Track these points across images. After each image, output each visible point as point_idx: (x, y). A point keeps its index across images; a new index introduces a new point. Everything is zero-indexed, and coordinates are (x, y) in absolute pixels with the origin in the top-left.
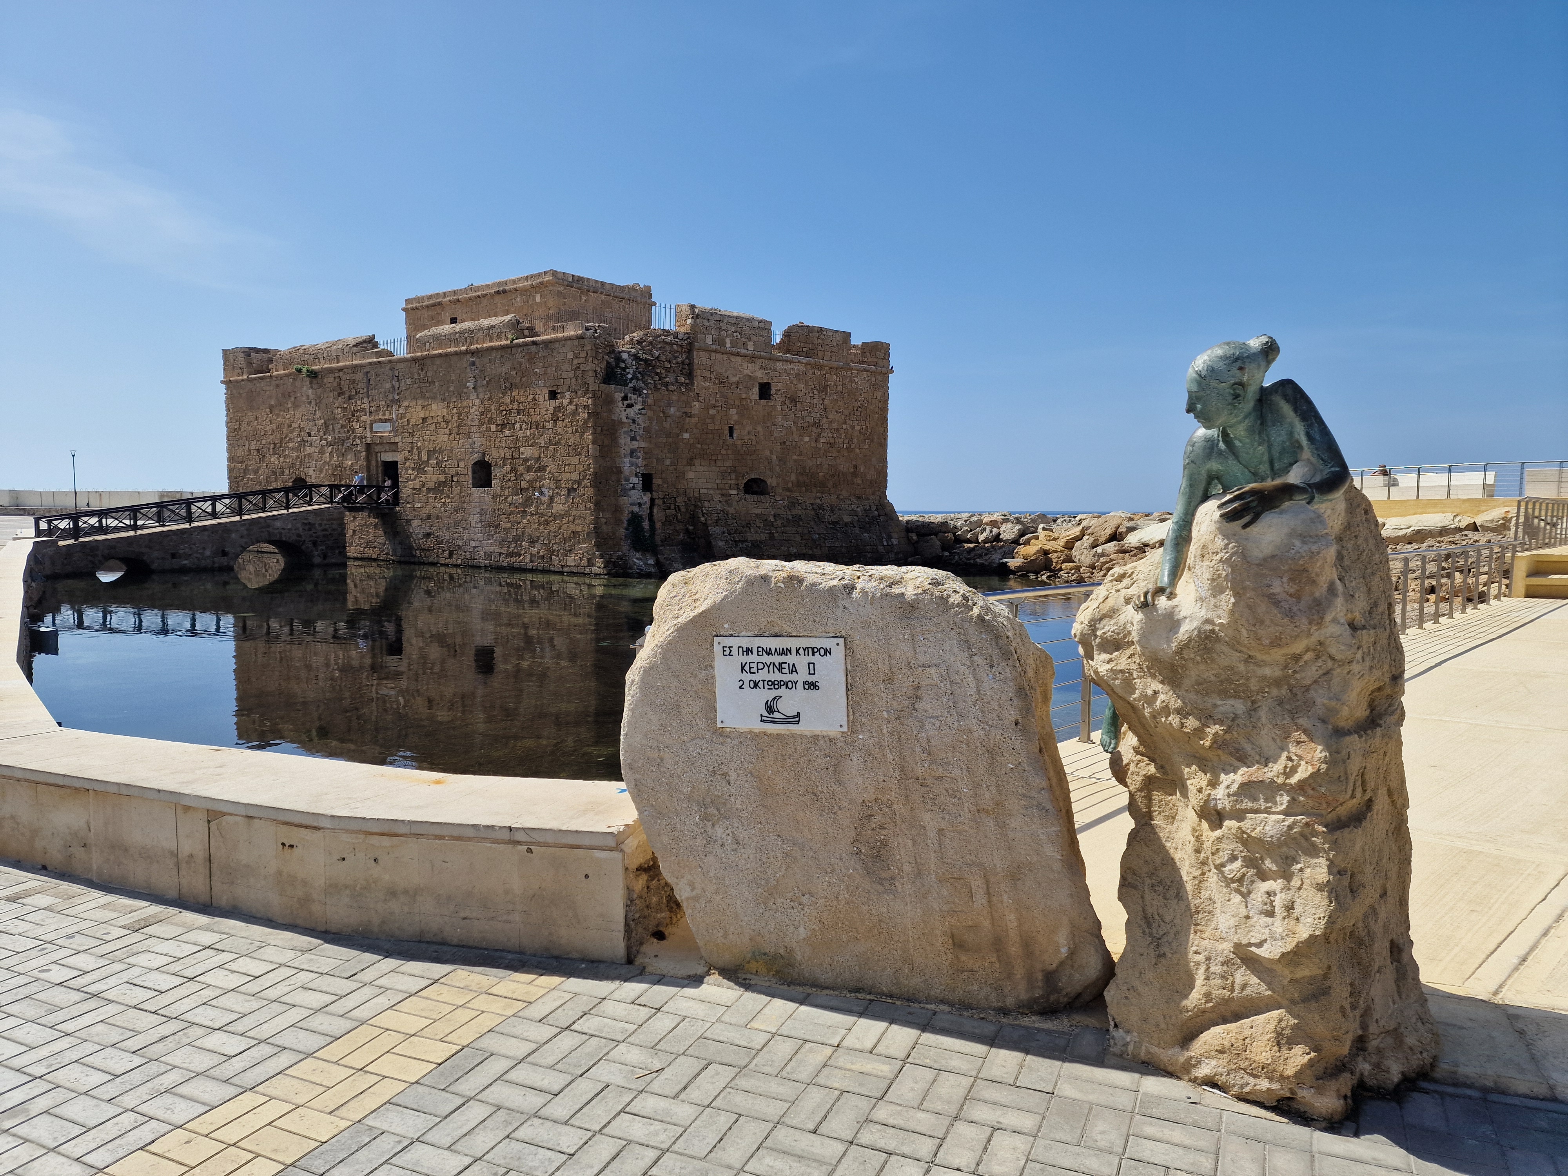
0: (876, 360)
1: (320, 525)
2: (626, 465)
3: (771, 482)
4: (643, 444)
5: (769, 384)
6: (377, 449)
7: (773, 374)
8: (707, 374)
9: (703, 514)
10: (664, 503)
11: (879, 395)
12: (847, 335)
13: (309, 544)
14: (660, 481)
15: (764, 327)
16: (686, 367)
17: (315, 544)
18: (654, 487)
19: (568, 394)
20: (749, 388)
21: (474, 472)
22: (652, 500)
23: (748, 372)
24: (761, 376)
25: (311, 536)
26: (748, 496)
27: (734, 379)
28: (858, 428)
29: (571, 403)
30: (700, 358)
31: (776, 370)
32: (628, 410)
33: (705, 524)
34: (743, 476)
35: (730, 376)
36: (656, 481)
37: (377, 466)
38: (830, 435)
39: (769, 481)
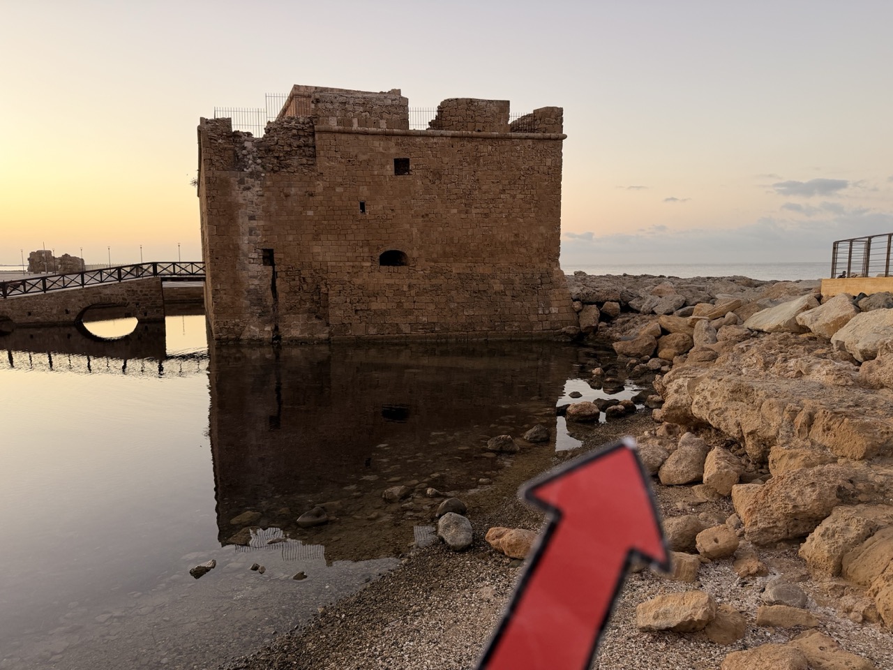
0: (545, 126)
2: (245, 242)
3: (413, 253)
4: (262, 223)
5: (406, 160)
7: (411, 149)
8: (332, 153)
10: (287, 275)
11: (550, 161)
12: (505, 105)
14: (281, 256)
18: (276, 261)
20: (383, 166)
22: (275, 273)
23: (380, 149)
24: (396, 152)
26: (383, 268)
27: (363, 158)
30: (323, 140)
31: (414, 145)
32: (245, 193)
33: (327, 295)
34: (378, 248)
35: (359, 155)
36: (278, 256)
38: (484, 205)
39: (408, 253)
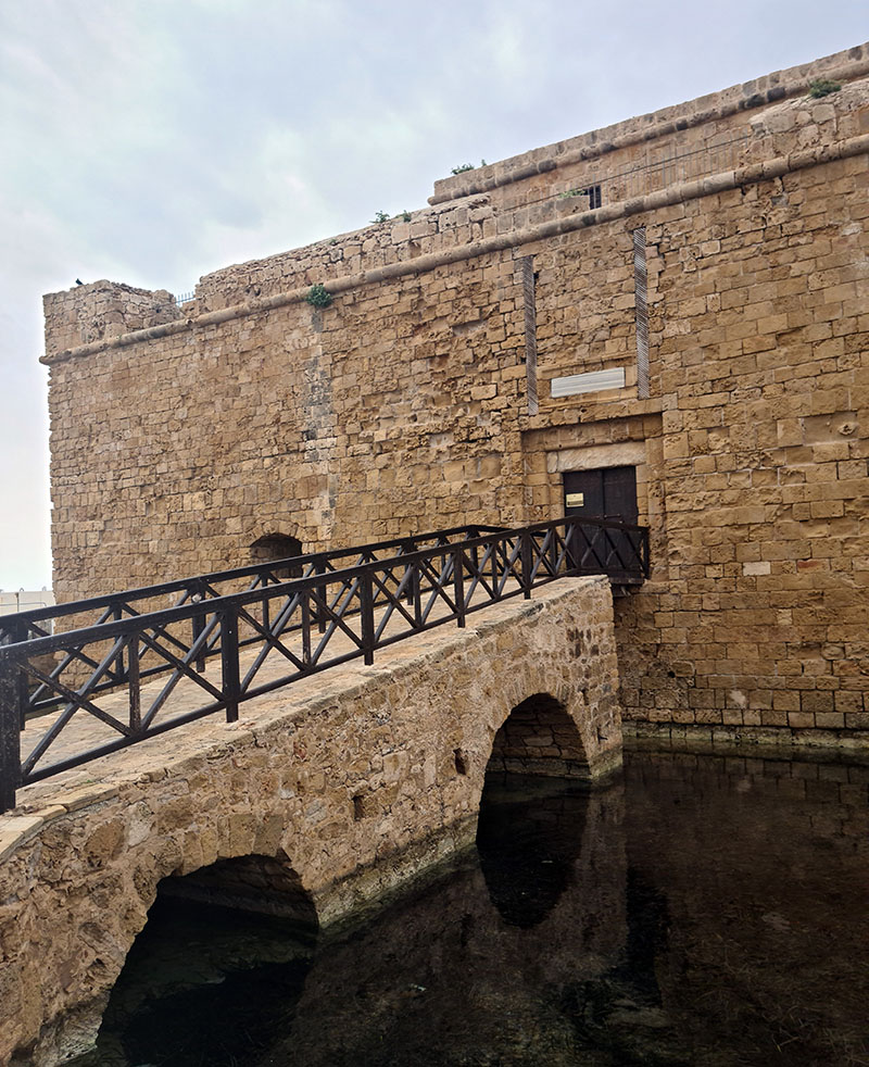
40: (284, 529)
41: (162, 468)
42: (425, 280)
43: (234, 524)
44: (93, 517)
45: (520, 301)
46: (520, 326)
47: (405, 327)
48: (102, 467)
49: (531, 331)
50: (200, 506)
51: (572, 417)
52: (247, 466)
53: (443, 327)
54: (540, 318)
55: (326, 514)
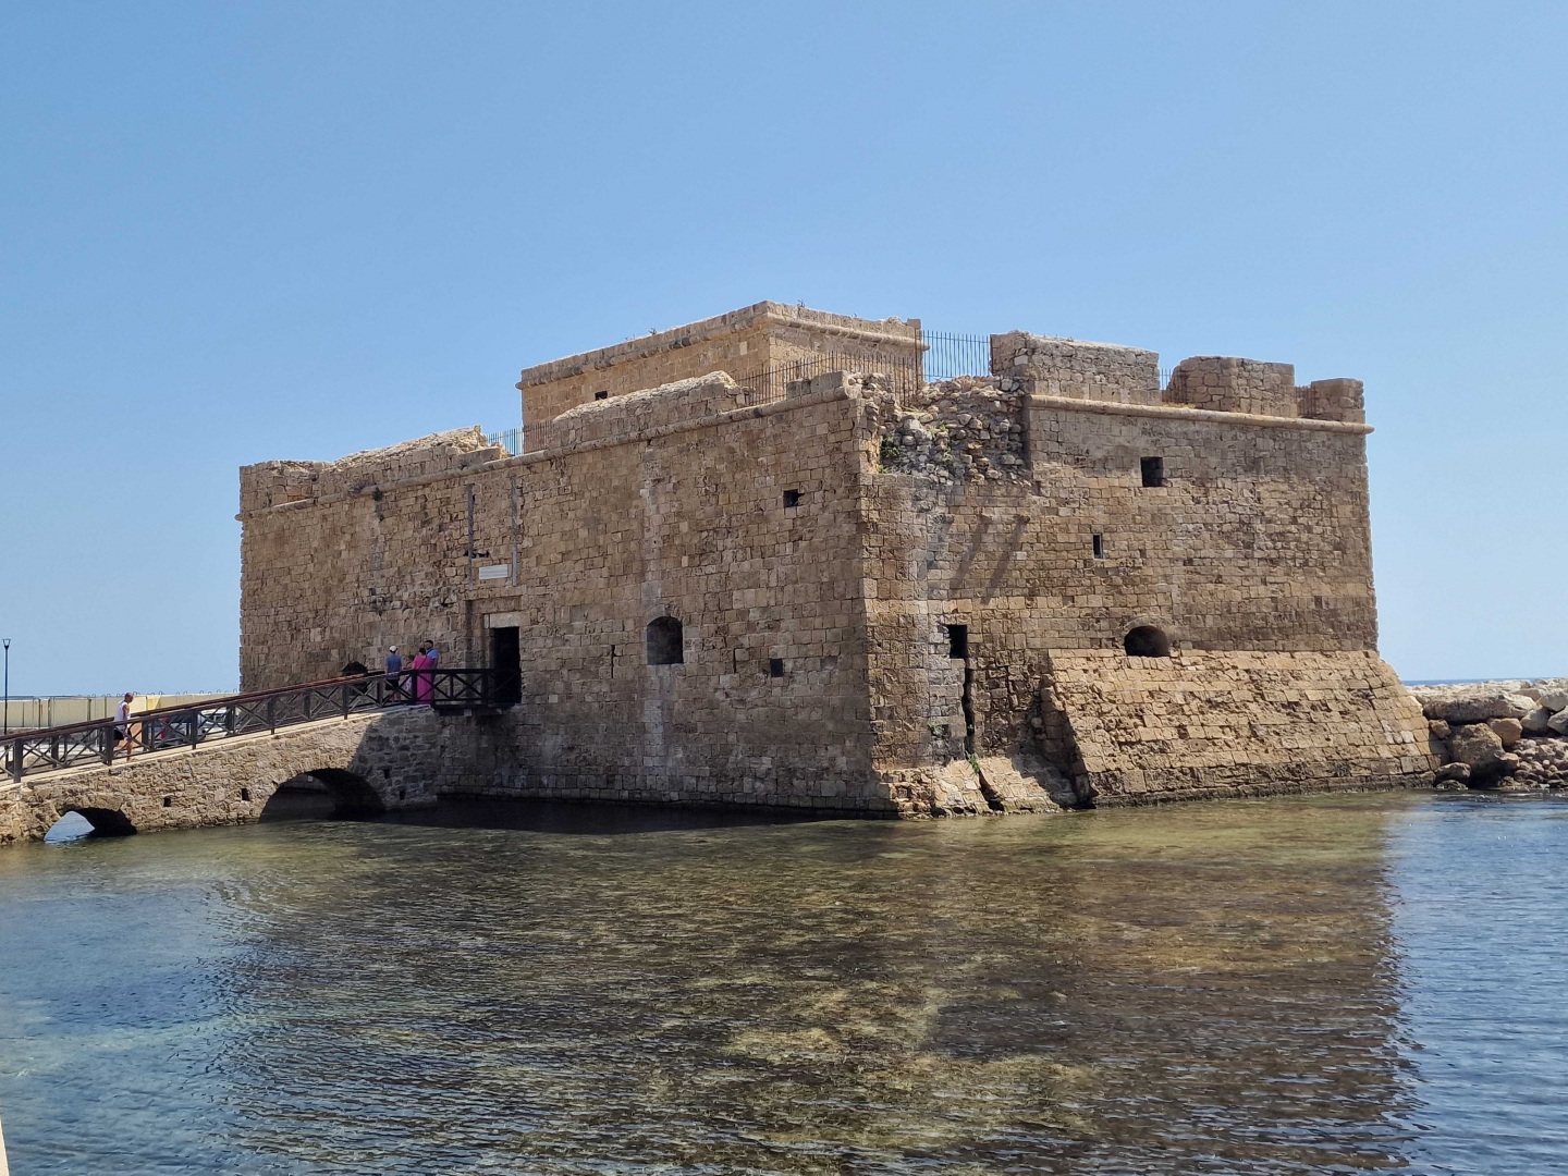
0: (1340, 410)
1: (397, 739)
2: (922, 612)
3: (1172, 631)
4: (947, 574)
5: (1157, 460)
6: (484, 608)
7: (1164, 441)
8: (1054, 447)
9: (1057, 694)
10: (988, 677)
11: (1350, 470)
12: (1287, 371)
13: (378, 775)
14: (978, 638)
15: (1145, 365)
16: (1016, 437)
17: (387, 773)
18: (971, 650)
19: (818, 495)
20: (1124, 468)
21: (650, 638)
22: (968, 672)
23: (1122, 441)
24: (1144, 446)
25: (381, 759)
26: (1134, 660)
27: (1099, 454)
28: (1318, 530)
29: (824, 508)
30: (1038, 423)
31: (1168, 435)
33: (1063, 714)
34: (1123, 623)
35: (1092, 450)
36: (972, 638)
37: (483, 638)
38: (1270, 544)
39: (1167, 631)
40: (360, 661)
41: (299, 609)
42: (427, 490)
43: (334, 652)
44: (263, 643)
45: (467, 514)
46: (467, 529)
47: (418, 522)
48: (269, 605)
49: (471, 533)
50: (319, 639)
51: (486, 594)
52: (342, 611)
53: (435, 525)
54: (475, 528)
55: (379, 650)
